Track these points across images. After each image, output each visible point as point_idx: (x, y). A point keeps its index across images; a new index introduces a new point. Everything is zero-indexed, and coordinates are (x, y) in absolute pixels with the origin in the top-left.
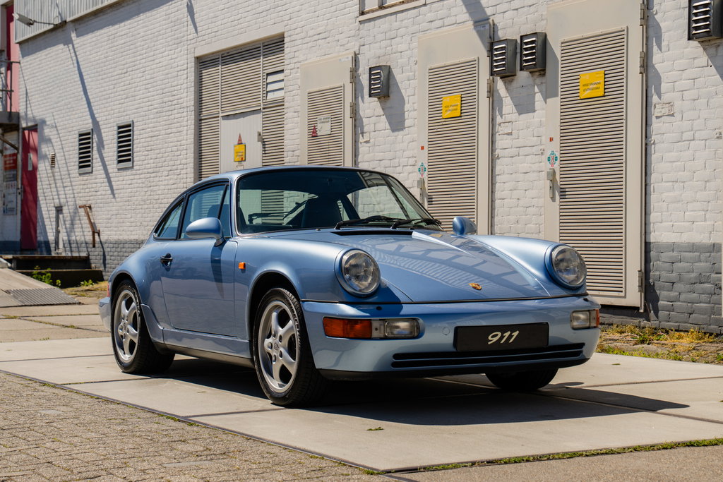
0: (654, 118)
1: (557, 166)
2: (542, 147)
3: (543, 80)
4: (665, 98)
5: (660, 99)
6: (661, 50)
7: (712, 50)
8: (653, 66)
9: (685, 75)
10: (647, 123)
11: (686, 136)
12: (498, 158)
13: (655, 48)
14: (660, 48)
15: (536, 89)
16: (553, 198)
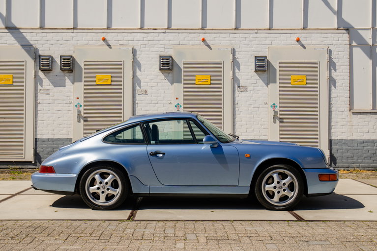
0: (137, 95)
1: (82, 109)
2: (71, 101)
3: (71, 74)
4: (143, 88)
5: (140, 88)
6: (141, 71)
7: (167, 74)
8: (137, 76)
9: (152, 81)
10: (134, 96)
11: (153, 102)
12: (40, 103)
13: (137, 70)
14: (140, 70)
15: (66, 78)
16: (79, 121)
